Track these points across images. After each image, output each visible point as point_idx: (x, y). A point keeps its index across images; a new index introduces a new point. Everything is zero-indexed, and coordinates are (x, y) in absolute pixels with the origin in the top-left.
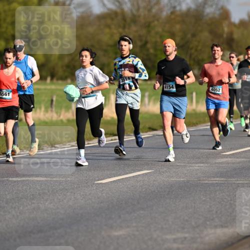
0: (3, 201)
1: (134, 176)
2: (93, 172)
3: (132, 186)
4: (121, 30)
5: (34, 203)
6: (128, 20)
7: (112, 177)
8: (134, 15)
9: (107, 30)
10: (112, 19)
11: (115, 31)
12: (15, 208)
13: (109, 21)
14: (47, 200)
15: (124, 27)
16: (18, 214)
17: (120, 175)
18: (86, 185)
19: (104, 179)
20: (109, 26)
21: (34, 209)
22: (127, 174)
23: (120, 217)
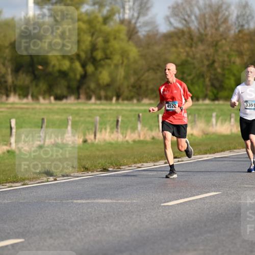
0: (67, 223)
1: (201, 199)
2: (159, 194)
3: (200, 209)
4: (187, 49)
5: (99, 226)
6: (195, 39)
7: (179, 199)
8: (201, 34)
9: (174, 49)
10: (179, 38)
11: (182, 50)
12: (79, 231)
13: (175, 40)
14: (112, 223)
15: (191, 46)
16: (83, 237)
17: (187, 197)
18: (152, 207)
19: (170, 201)
20: (175, 45)
21: (99, 231)
22: (194, 196)
23: (186, 240)
